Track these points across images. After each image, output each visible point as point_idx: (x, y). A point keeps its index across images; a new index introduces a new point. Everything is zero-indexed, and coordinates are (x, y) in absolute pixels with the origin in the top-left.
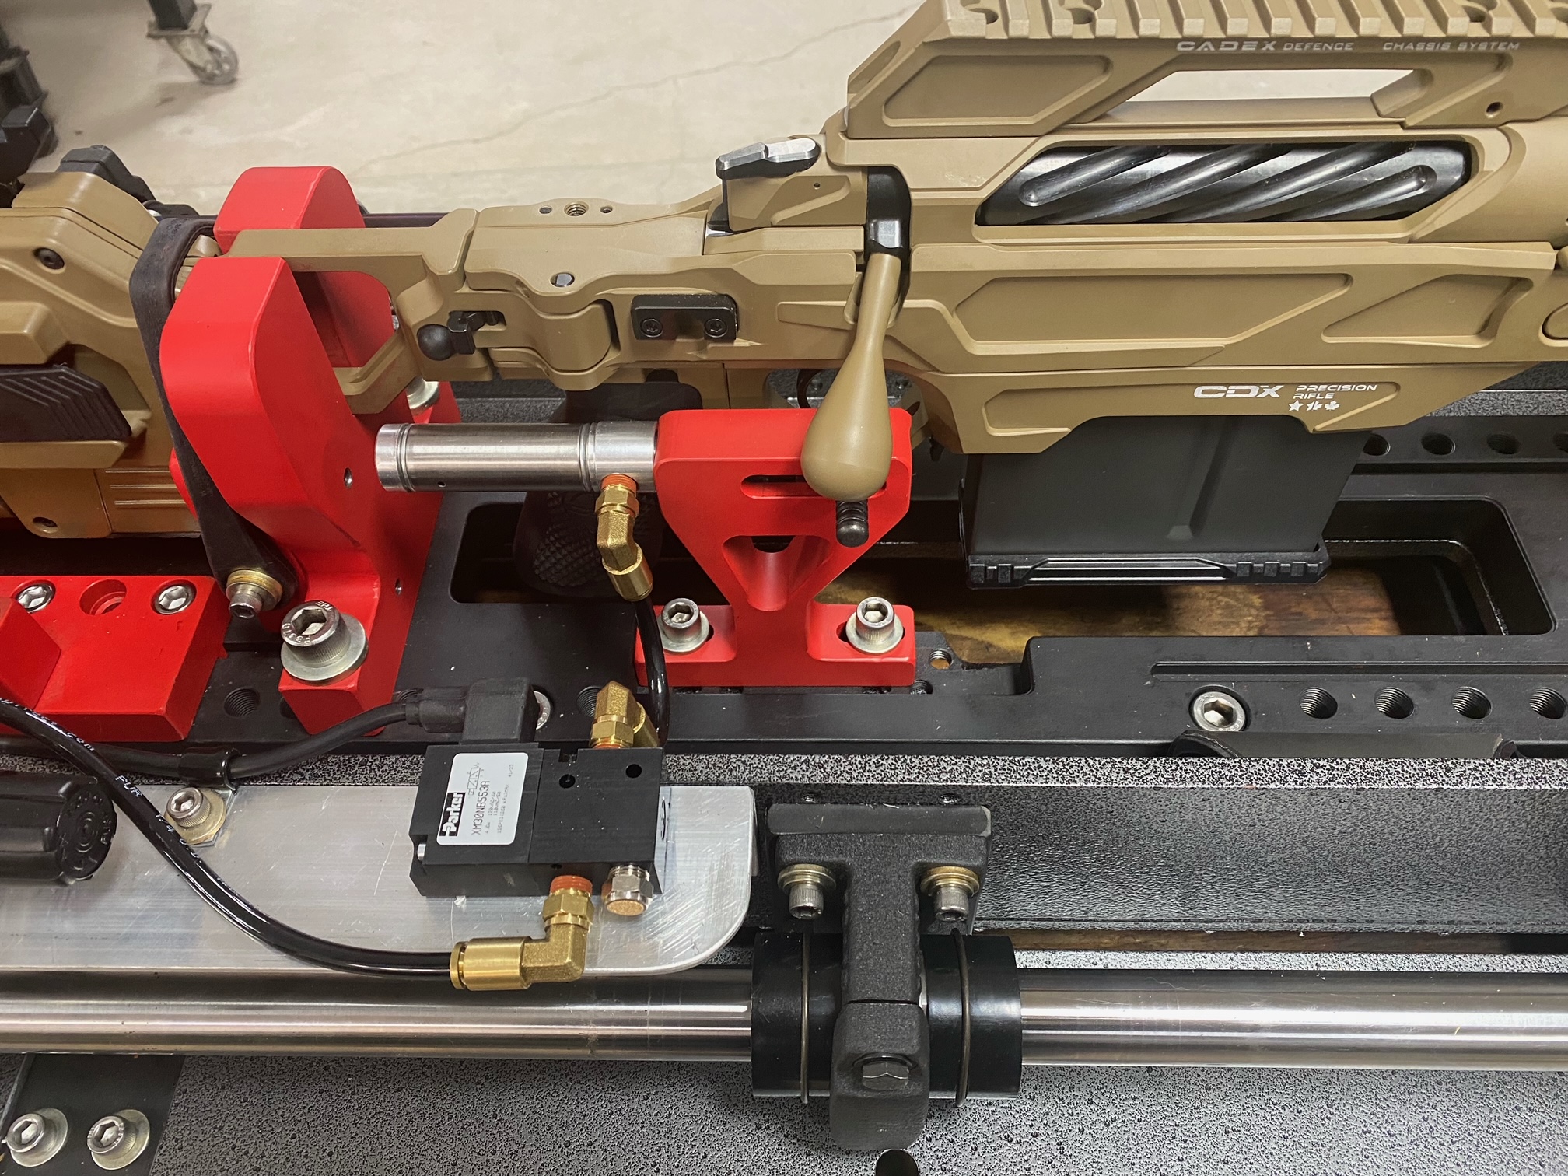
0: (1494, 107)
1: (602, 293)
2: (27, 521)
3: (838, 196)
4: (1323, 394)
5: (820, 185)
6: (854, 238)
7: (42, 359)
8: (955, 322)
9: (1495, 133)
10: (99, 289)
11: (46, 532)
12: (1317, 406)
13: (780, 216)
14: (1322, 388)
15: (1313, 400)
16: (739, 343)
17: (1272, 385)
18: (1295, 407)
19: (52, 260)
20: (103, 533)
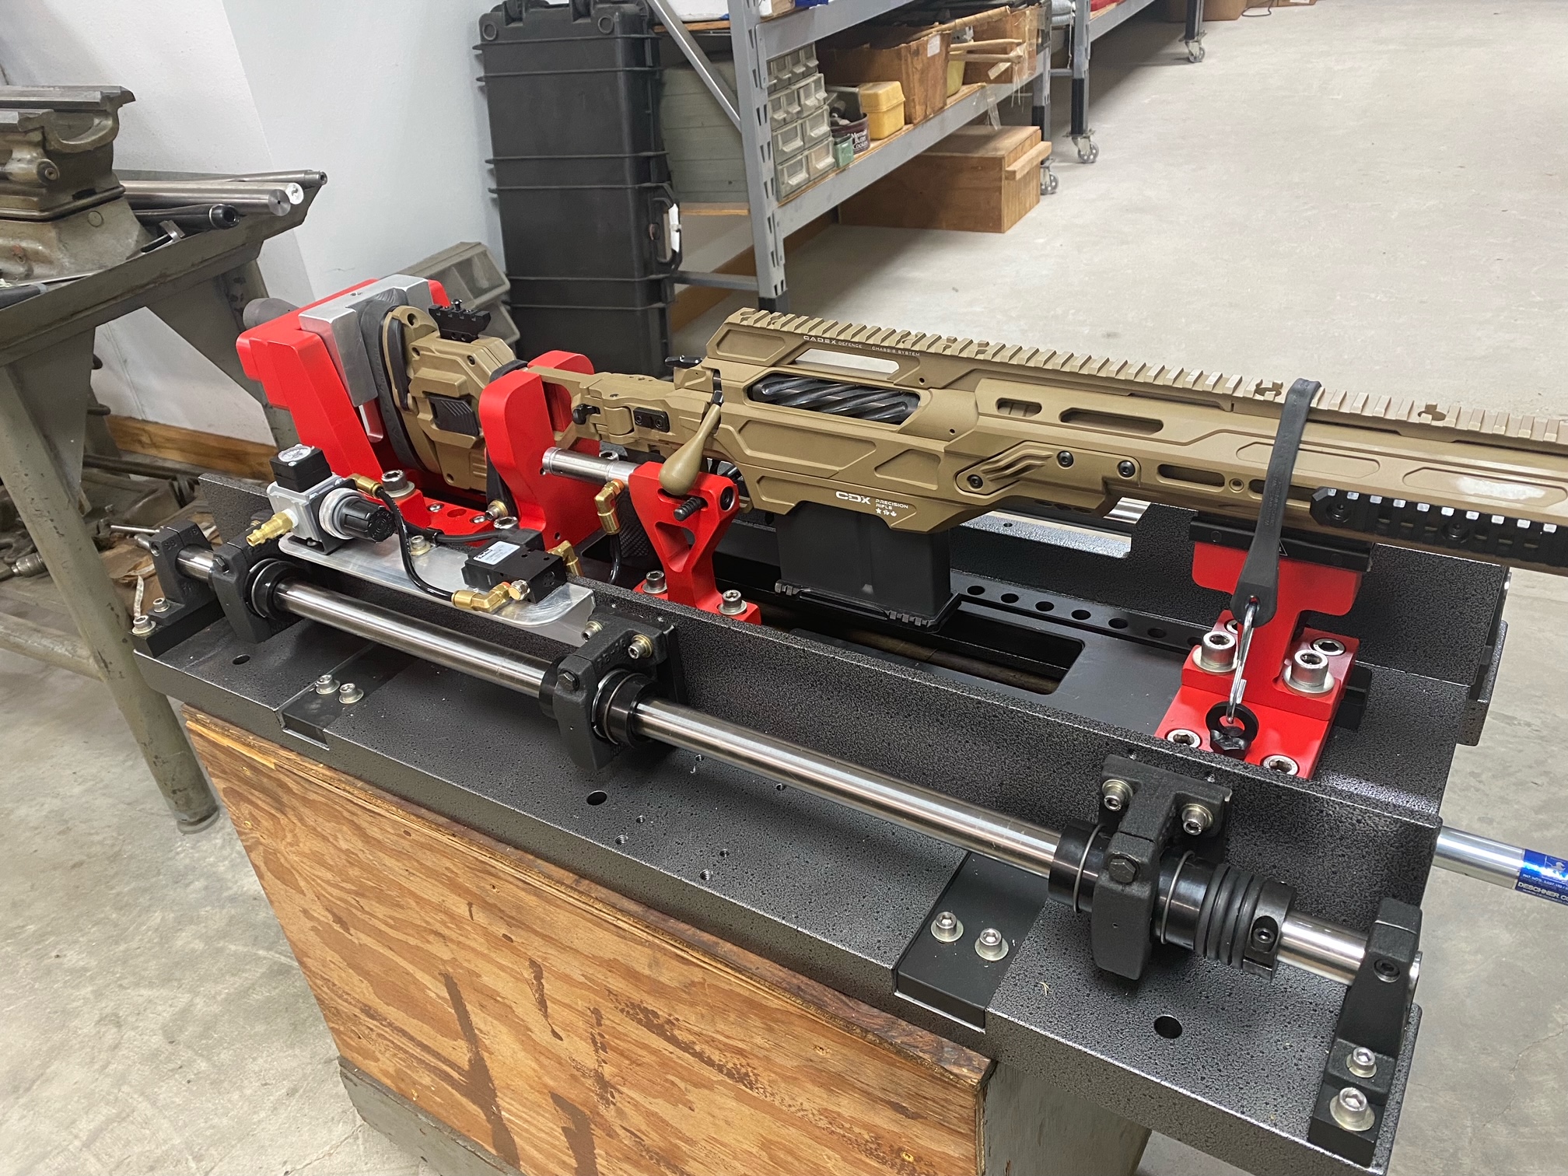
0: (922, 380)
1: (626, 404)
2: (445, 475)
3: (703, 379)
4: (888, 506)
5: (698, 374)
6: (709, 397)
7: (457, 396)
8: (738, 437)
9: (927, 392)
10: (482, 374)
11: (449, 481)
12: (888, 513)
13: (687, 384)
14: (886, 502)
15: (884, 509)
16: (670, 433)
17: (866, 497)
18: (879, 511)
19: (473, 362)
20: (468, 488)
